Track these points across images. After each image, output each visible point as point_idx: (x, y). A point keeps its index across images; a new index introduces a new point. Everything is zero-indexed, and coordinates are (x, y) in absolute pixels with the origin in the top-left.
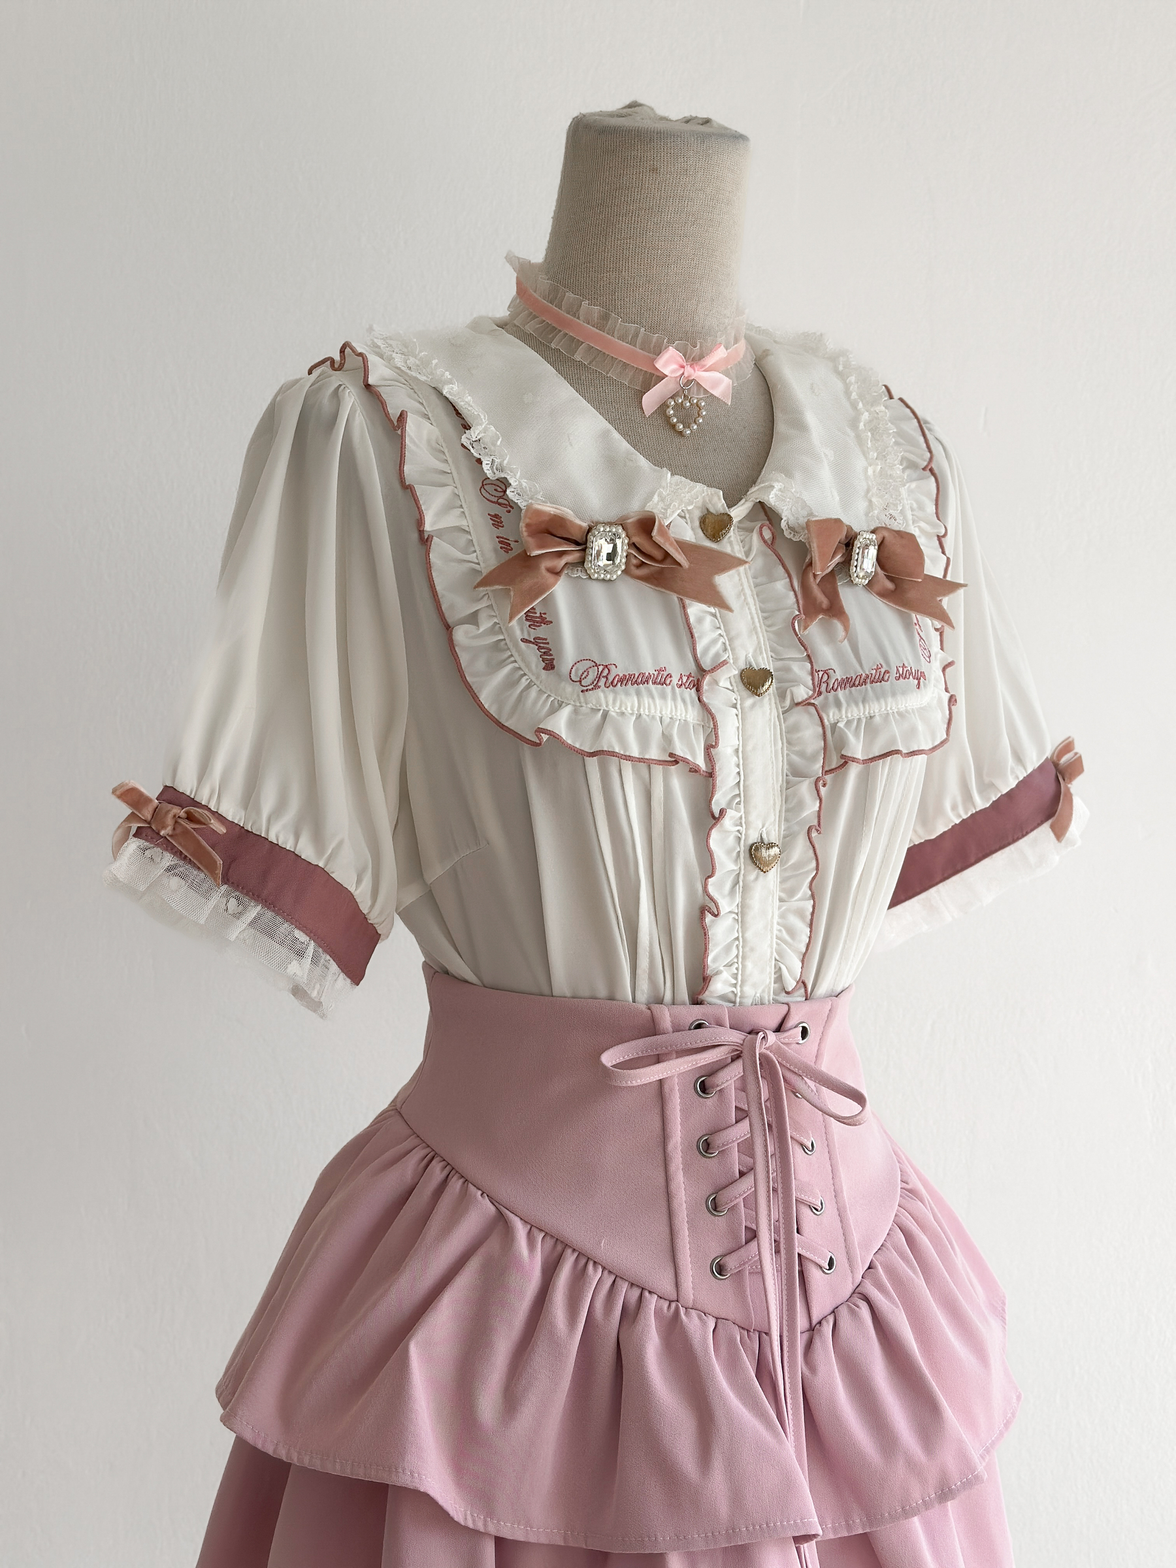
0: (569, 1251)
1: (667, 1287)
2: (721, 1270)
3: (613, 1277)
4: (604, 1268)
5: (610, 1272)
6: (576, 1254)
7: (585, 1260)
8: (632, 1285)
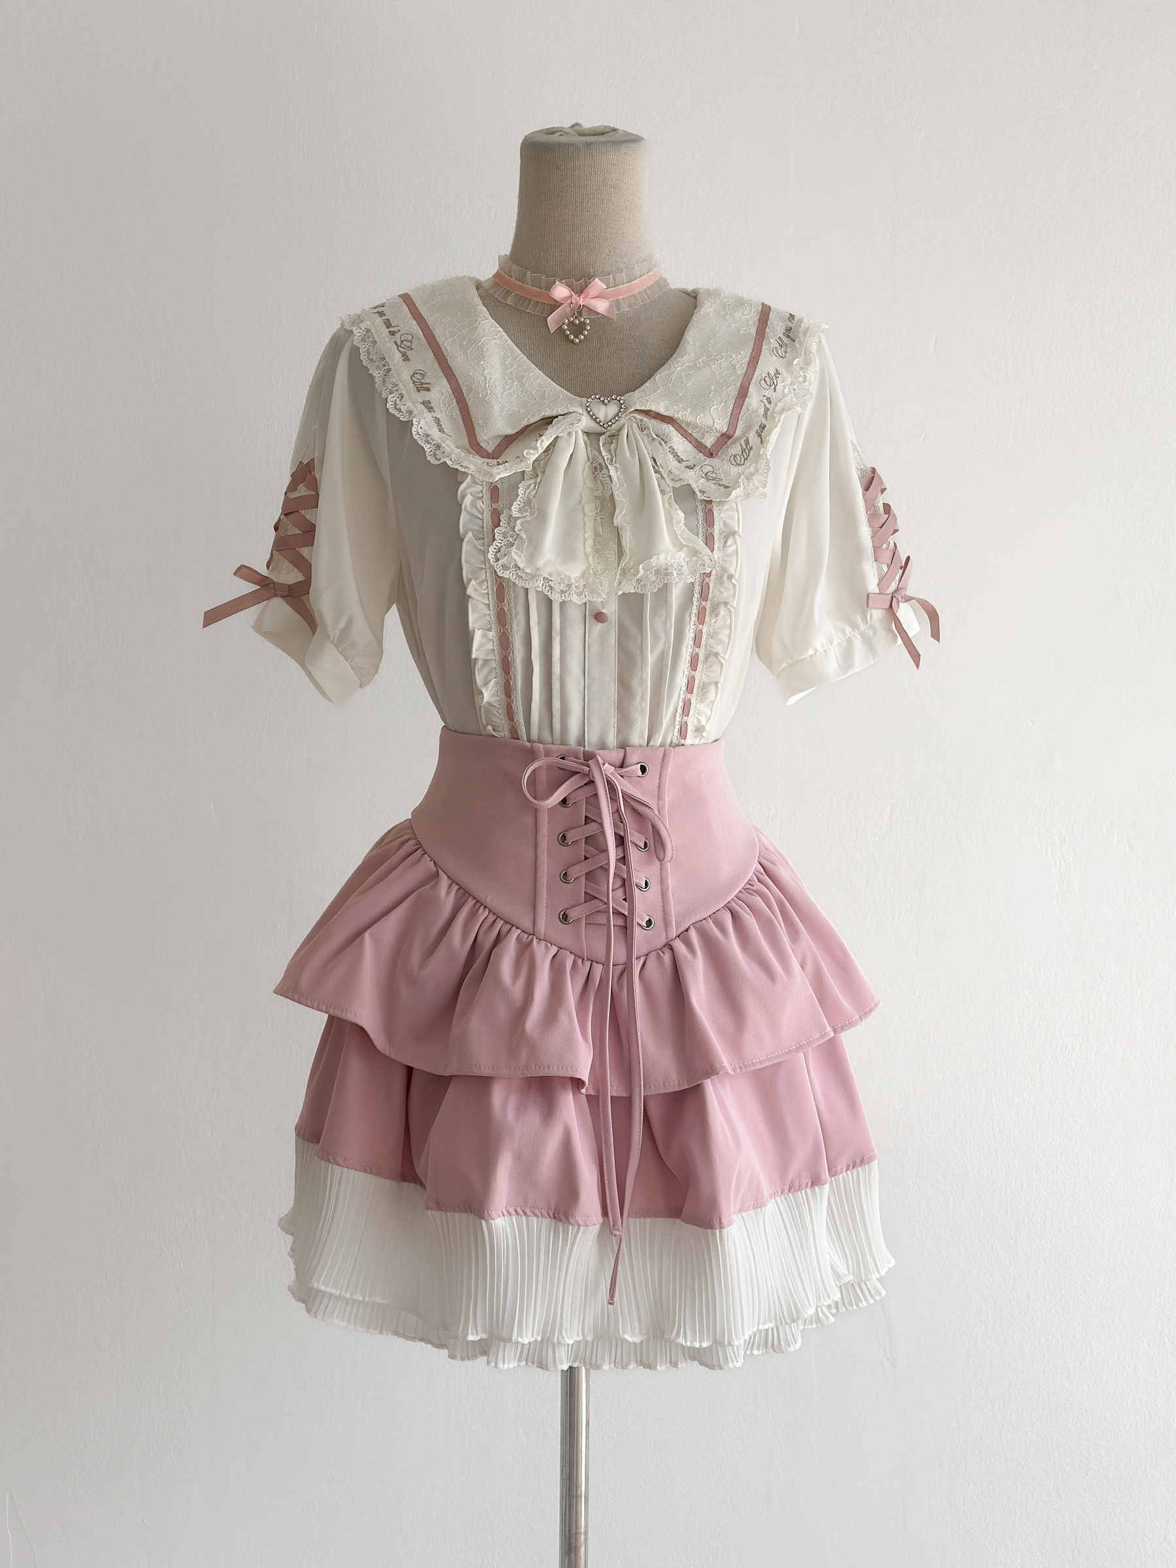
0: (471, 898)
1: (528, 926)
2: (565, 918)
3: (495, 917)
4: (490, 911)
5: (494, 914)
6: (474, 901)
7: (479, 903)
8: (507, 922)
